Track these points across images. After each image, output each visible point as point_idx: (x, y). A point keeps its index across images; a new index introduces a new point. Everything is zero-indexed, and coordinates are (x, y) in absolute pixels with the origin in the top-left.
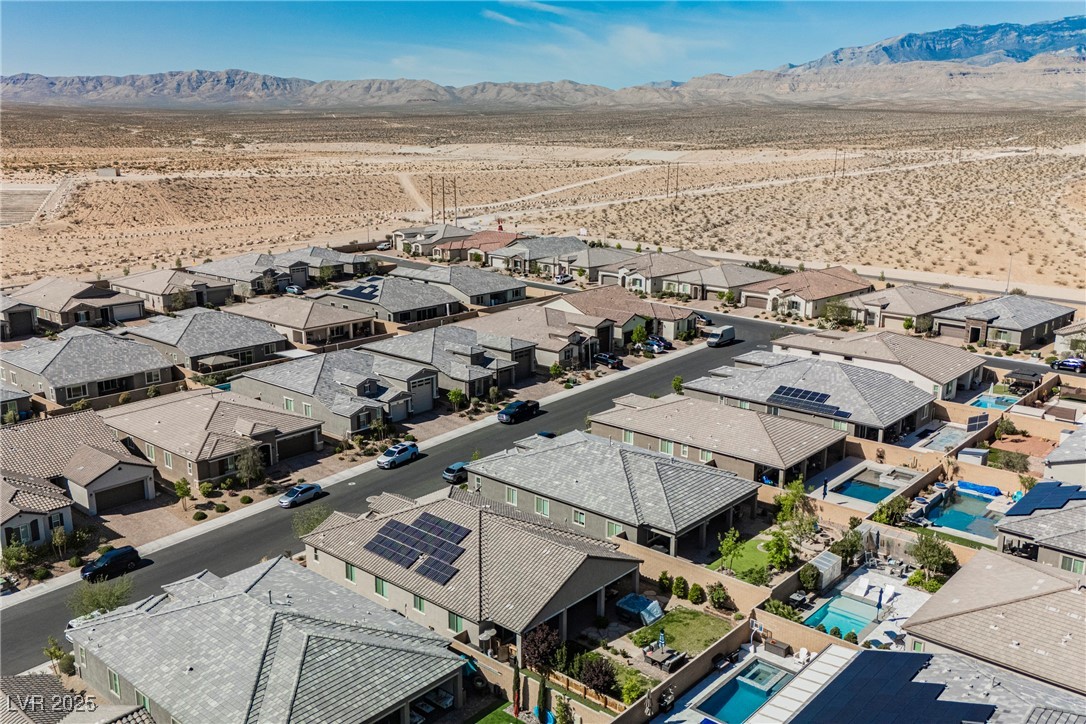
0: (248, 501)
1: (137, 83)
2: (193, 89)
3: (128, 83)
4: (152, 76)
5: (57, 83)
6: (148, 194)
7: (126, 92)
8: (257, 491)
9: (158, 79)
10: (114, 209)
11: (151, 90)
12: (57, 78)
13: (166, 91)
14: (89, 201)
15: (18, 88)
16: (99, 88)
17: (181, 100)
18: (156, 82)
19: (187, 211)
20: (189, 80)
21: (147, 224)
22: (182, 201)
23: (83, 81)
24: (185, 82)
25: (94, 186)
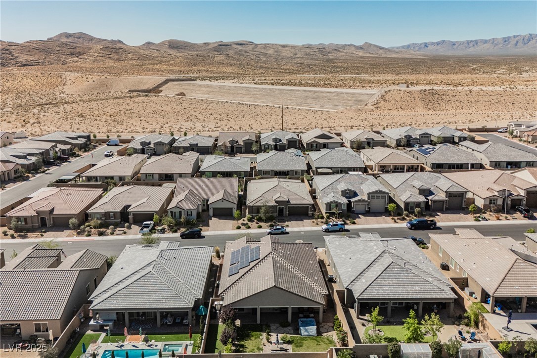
0: (260, 227)
1: (495, 42)
2: (525, 44)
3: (491, 42)
4: (504, 38)
5: (456, 44)
6: (413, 96)
7: (488, 47)
8: (267, 224)
9: (507, 39)
10: (395, 103)
11: (502, 45)
12: (457, 42)
13: (509, 46)
14: (387, 99)
15: (438, 47)
16: (475, 45)
17: (516, 50)
18: (505, 41)
19: (427, 105)
20: (523, 39)
21: (405, 111)
22: (427, 101)
23: (468, 42)
24: (521, 40)
25: (392, 92)
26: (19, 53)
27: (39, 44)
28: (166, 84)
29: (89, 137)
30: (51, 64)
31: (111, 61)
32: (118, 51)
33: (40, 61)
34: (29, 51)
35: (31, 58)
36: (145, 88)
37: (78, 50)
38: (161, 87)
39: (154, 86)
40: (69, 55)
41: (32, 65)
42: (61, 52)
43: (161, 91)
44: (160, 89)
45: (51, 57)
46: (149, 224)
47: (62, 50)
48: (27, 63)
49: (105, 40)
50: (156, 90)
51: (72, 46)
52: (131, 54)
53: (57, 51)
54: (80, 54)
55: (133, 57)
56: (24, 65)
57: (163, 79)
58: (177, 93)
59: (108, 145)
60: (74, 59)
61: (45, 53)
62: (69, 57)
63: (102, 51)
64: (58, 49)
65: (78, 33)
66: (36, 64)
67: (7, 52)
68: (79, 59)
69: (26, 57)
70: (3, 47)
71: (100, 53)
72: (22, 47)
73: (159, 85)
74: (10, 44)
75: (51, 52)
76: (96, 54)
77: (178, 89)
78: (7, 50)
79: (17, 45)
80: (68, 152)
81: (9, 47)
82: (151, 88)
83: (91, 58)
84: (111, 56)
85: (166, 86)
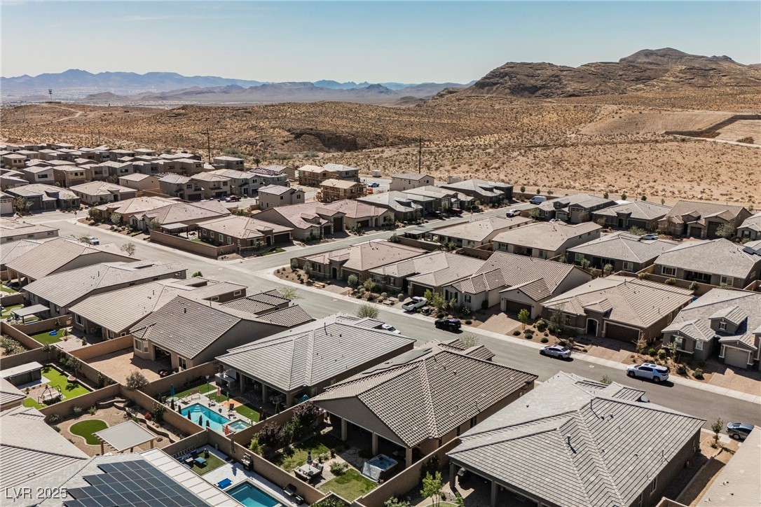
0: (544, 341)
8: (557, 340)
26: (569, 80)
27: (598, 67)
28: (731, 123)
29: (510, 189)
30: (605, 94)
31: (690, 88)
32: (706, 73)
33: (591, 90)
34: (582, 77)
35: (582, 87)
36: (695, 128)
37: (648, 73)
38: (720, 128)
39: (711, 126)
40: (633, 80)
41: (579, 96)
42: (624, 76)
43: (719, 134)
44: (718, 131)
45: (609, 84)
46: (418, 300)
47: (626, 75)
48: (575, 93)
49: (702, 57)
50: (712, 132)
51: (641, 69)
52: (727, 77)
53: (620, 75)
54: (649, 78)
55: (728, 81)
56: (570, 96)
57: (730, 114)
58: (740, 138)
59: (531, 203)
60: (638, 86)
61: (603, 80)
62: (633, 83)
63: (681, 75)
64: (621, 73)
65: (664, 49)
66: (585, 93)
67: (557, 79)
68: (646, 86)
69: (576, 85)
70: (554, 72)
71: (677, 77)
72: (575, 72)
73: (719, 124)
74: (562, 69)
75: (611, 77)
76: (671, 79)
77: (745, 132)
78: (557, 76)
79: (570, 69)
80: (468, 205)
81: (559, 73)
82: (704, 129)
83: (661, 85)
84: (693, 80)
85: (729, 126)
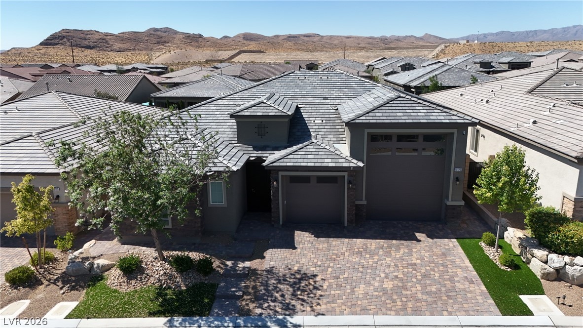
28: (238, 55)
30: (140, 51)
33: (131, 48)
34: (122, 40)
35: (124, 46)
36: (221, 58)
37: (163, 39)
38: (234, 58)
39: (229, 57)
40: (155, 43)
41: (124, 51)
45: (140, 45)
47: (150, 40)
48: (120, 50)
51: (159, 36)
53: (146, 40)
54: (165, 42)
56: (118, 52)
58: (248, 61)
60: (160, 46)
61: (136, 42)
65: (164, 28)
66: (127, 50)
68: (165, 46)
69: (120, 45)
70: (101, 37)
71: (182, 41)
72: (117, 37)
73: (232, 55)
74: (106, 35)
75: (141, 41)
77: (249, 58)
78: (104, 39)
79: (112, 35)
81: (105, 37)
82: (225, 58)
83: (174, 45)
84: (192, 43)
